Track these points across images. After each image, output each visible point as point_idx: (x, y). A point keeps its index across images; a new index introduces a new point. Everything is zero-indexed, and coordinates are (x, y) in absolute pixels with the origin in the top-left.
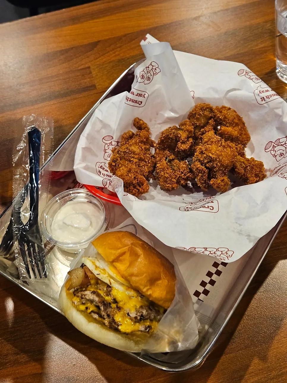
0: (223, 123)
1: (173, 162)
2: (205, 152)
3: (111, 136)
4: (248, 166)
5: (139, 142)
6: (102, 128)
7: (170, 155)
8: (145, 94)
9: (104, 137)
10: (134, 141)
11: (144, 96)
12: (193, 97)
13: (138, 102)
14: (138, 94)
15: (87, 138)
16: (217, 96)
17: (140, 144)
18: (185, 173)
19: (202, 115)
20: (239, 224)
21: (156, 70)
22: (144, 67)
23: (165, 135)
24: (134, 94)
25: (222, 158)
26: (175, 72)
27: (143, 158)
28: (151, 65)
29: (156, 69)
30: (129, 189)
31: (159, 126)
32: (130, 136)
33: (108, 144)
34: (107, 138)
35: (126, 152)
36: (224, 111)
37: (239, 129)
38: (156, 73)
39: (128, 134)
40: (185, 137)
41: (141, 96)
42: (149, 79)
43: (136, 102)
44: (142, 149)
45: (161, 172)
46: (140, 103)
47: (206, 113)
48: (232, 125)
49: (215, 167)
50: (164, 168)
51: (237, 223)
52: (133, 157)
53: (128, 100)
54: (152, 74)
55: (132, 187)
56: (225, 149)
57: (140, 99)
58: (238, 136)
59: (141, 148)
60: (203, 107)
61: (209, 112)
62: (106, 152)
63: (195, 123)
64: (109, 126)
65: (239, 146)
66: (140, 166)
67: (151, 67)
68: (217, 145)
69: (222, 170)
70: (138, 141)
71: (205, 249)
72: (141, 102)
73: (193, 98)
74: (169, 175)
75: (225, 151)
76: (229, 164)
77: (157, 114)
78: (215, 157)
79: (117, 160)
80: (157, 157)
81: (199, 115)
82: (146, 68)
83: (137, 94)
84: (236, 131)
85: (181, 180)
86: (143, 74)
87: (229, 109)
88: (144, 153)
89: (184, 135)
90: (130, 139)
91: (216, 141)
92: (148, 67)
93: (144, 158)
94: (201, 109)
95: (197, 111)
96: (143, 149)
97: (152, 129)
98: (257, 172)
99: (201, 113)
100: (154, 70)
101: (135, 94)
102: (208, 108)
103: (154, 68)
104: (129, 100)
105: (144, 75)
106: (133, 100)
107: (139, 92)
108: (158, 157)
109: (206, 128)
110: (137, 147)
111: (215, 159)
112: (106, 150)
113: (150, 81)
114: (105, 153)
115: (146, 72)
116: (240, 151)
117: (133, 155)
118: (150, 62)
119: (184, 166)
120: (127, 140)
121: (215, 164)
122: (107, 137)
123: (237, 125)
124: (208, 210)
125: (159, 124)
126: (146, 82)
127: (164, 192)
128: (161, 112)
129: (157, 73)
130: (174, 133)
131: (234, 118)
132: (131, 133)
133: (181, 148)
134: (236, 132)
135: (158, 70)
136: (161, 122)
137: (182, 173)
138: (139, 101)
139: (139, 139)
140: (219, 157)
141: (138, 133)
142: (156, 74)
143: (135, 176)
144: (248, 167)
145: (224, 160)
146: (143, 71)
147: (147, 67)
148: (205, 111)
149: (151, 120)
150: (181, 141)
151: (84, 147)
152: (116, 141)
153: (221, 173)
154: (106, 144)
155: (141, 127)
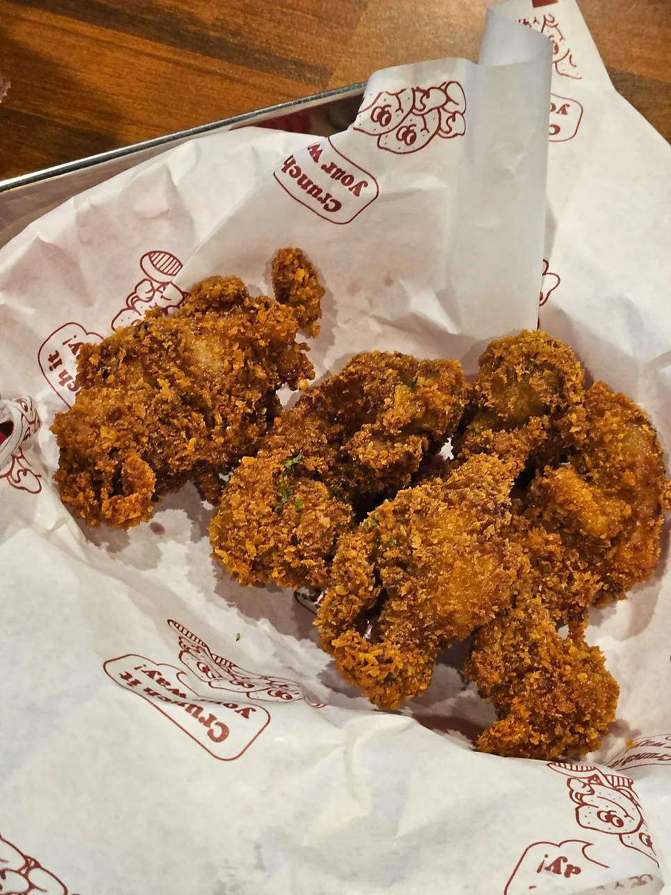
0: (584, 459)
1: (305, 484)
2: (414, 517)
3: (178, 261)
4: (538, 669)
5: (236, 339)
6: (163, 215)
7: (314, 454)
8: (366, 185)
9: (155, 252)
10: (221, 323)
11: (359, 186)
12: (545, 296)
13: (323, 195)
14: (333, 166)
15: (83, 220)
16: (626, 346)
17: (237, 345)
18: (304, 550)
19: (519, 380)
20: (260, 858)
21: (454, 120)
22: (409, 85)
23: (356, 373)
24: (316, 159)
25: (447, 581)
26: (512, 167)
27: (210, 403)
28: (445, 91)
29: (457, 115)
30: (74, 481)
31: (376, 328)
32: (222, 296)
33: (154, 283)
34: (162, 261)
35: (160, 343)
36: (615, 415)
37: (623, 516)
38: (448, 129)
39: (218, 287)
40: (399, 421)
41: (343, 181)
42: (408, 135)
43: (315, 191)
44: (232, 369)
45: (235, 491)
46: (332, 205)
47: (538, 382)
48: (608, 486)
49: (402, 599)
50: (254, 483)
51: (258, 847)
52: (171, 379)
53: (288, 171)
54: (433, 127)
55: (83, 478)
56: (477, 554)
57: (338, 190)
58: (603, 537)
59: (231, 363)
60: (537, 354)
61: (549, 384)
62: (131, 307)
63: (483, 396)
64: (191, 224)
65: (587, 576)
66: (169, 424)
67: (436, 98)
68: (469, 521)
69: (422, 621)
70: (234, 331)
71: (27, 864)
72: (338, 206)
73: (543, 299)
74: (248, 521)
75: (475, 561)
76: (460, 619)
77: (389, 282)
78: (424, 559)
79: (116, 353)
80: (280, 430)
81: (507, 372)
82: (414, 91)
83: (328, 165)
84: (603, 513)
85: (277, 564)
86: (390, 106)
87: (640, 420)
88: (228, 386)
89: (401, 411)
90: (216, 310)
91: (476, 506)
92: (426, 93)
93: (214, 406)
94: (528, 356)
95: (510, 353)
96: (234, 373)
97: (346, 322)
98: (557, 712)
99: (518, 370)
100: (445, 116)
101: (322, 161)
102: (552, 367)
103: (451, 107)
104: (291, 171)
105: (392, 110)
106: (304, 177)
107: (343, 165)
108: (282, 433)
109: (503, 439)
110: (217, 350)
111: (420, 565)
112: (139, 299)
113: (410, 148)
114: (129, 308)
115: (407, 106)
116: (575, 594)
117: (174, 370)
118: (445, 78)
119: (325, 521)
120: (204, 307)
121: (408, 584)
122: (167, 257)
123: (627, 494)
124: (200, 731)
125: (382, 321)
126: (391, 140)
127: (213, 567)
128: (403, 283)
129: (451, 134)
130: (383, 381)
131: (632, 466)
132: (231, 289)
133: (361, 449)
134: (602, 519)
135: (457, 126)
136: (389, 319)
137: (294, 541)
138: (328, 196)
139: (245, 327)
140: (440, 566)
141: (257, 306)
142: (447, 133)
143: (117, 445)
144: (536, 675)
145: (447, 590)
146: (396, 95)
147: (419, 89)
148: (537, 374)
149: (353, 289)
150: (377, 425)
151: (47, 239)
152: (183, 290)
153: (410, 631)
154: (151, 279)
155: (289, 289)
